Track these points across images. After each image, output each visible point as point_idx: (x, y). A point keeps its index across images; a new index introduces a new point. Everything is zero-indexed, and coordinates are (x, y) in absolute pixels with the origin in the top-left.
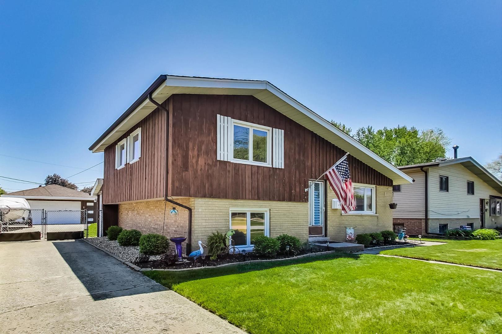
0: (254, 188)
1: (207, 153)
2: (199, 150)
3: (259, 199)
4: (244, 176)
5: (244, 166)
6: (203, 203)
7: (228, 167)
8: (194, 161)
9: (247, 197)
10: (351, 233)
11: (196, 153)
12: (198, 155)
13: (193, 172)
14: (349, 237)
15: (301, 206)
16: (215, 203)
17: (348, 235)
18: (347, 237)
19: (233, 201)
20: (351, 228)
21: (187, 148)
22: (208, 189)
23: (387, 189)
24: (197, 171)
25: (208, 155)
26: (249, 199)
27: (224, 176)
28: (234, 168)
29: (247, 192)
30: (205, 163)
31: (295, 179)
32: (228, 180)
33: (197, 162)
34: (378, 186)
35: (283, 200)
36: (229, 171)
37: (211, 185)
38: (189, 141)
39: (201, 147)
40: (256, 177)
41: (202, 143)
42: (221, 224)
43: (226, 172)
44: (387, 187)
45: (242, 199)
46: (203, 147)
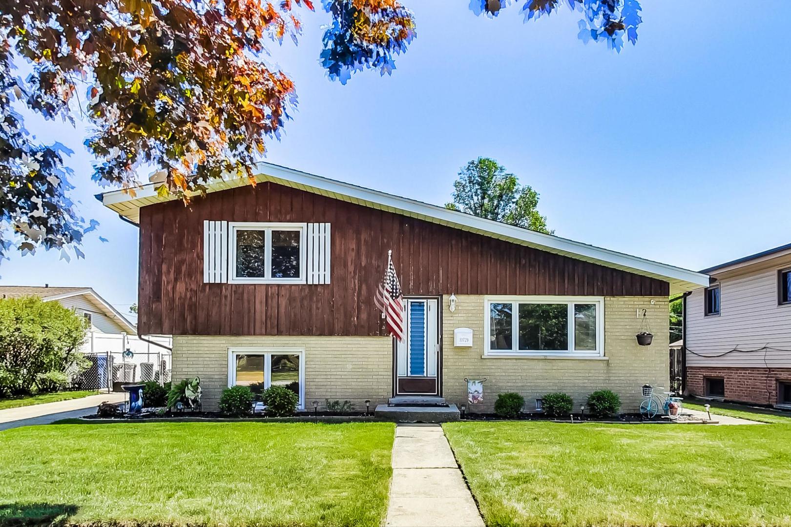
0: (270, 318)
1: (190, 275)
2: (178, 272)
3: (279, 333)
4: (252, 303)
5: (253, 287)
6: (184, 342)
7: (224, 290)
8: (170, 288)
9: (257, 331)
10: (476, 391)
11: (172, 276)
12: (176, 280)
13: (168, 303)
14: (474, 398)
15: (374, 342)
16: (203, 342)
17: (471, 395)
18: (470, 399)
19: (233, 338)
20: (477, 382)
21: (160, 271)
22: (191, 323)
23: (648, 303)
24: (174, 300)
25: (191, 277)
26: (261, 334)
27: (217, 304)
28: (235, 291)
29: (258, 324)
30: (187, 289)
31: (358, 299)
32: (223, 308)
33: (174, 288)
34: (608, 298)
35: (331, 333)
36: (226, 297)
37: (195, 318)
38: (162, 262)
39: (181, 268)
40: (275, 301)
41: (182, 262)
42: (213, 370)
43: (220, 299)
44: (647, 298)
45: (249, 334)
46: (184, 268)
